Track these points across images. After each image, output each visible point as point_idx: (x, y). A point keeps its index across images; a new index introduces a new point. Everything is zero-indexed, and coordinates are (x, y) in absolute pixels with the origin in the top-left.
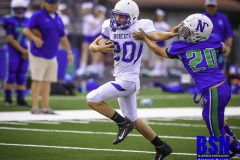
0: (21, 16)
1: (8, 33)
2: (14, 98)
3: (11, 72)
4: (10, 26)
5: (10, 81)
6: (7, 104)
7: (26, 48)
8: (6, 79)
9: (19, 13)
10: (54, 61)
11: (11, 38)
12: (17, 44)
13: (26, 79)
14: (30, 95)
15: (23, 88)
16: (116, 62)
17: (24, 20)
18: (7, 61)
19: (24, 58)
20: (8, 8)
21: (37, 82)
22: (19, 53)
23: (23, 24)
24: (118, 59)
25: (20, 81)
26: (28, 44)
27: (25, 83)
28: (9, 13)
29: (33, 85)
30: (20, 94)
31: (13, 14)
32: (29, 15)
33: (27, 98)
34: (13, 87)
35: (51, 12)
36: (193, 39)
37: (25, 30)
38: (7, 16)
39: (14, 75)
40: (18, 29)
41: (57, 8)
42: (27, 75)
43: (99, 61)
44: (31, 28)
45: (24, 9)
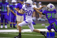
0: (14, 5)
1: (11, 9)
2: (12, 26)
3: (12, 19)
4: (11, 7)
5: (11, 22)
6: (11, 28)
7: (16, 13)
8: (10, 21)
9: (14, 4)
10: (23, 16)
11: (12, 10)
12: (13, 12)
13: (16, 21)
14: (16, 25)
15: (15, 23)
16: (26, 16)
17: (15, 6)
18: (11, 16)
19: (15, 16)
20: (11, 3)
21: (18, 22)
22: (14, 14)
23: (15, 7)
24: (27, 15)
25: (14, 22)
26: (16, 12)
27: (15, 22)
28: (11, 4)
29: (17, 23)
30: (14, 25)
31: (12, 4)
32: (16, 4)
33: (16, 26)
34: (12, 23)
35: (22, 4)
36: (49, 10)
37: (15, 9)
38: (11, 5)
39: (12, 20)
40: (13, 8)
41: (23, 3)
42: (16, 20)
43: (34, 16)
44: (17, 8)
45: (15, 3)
